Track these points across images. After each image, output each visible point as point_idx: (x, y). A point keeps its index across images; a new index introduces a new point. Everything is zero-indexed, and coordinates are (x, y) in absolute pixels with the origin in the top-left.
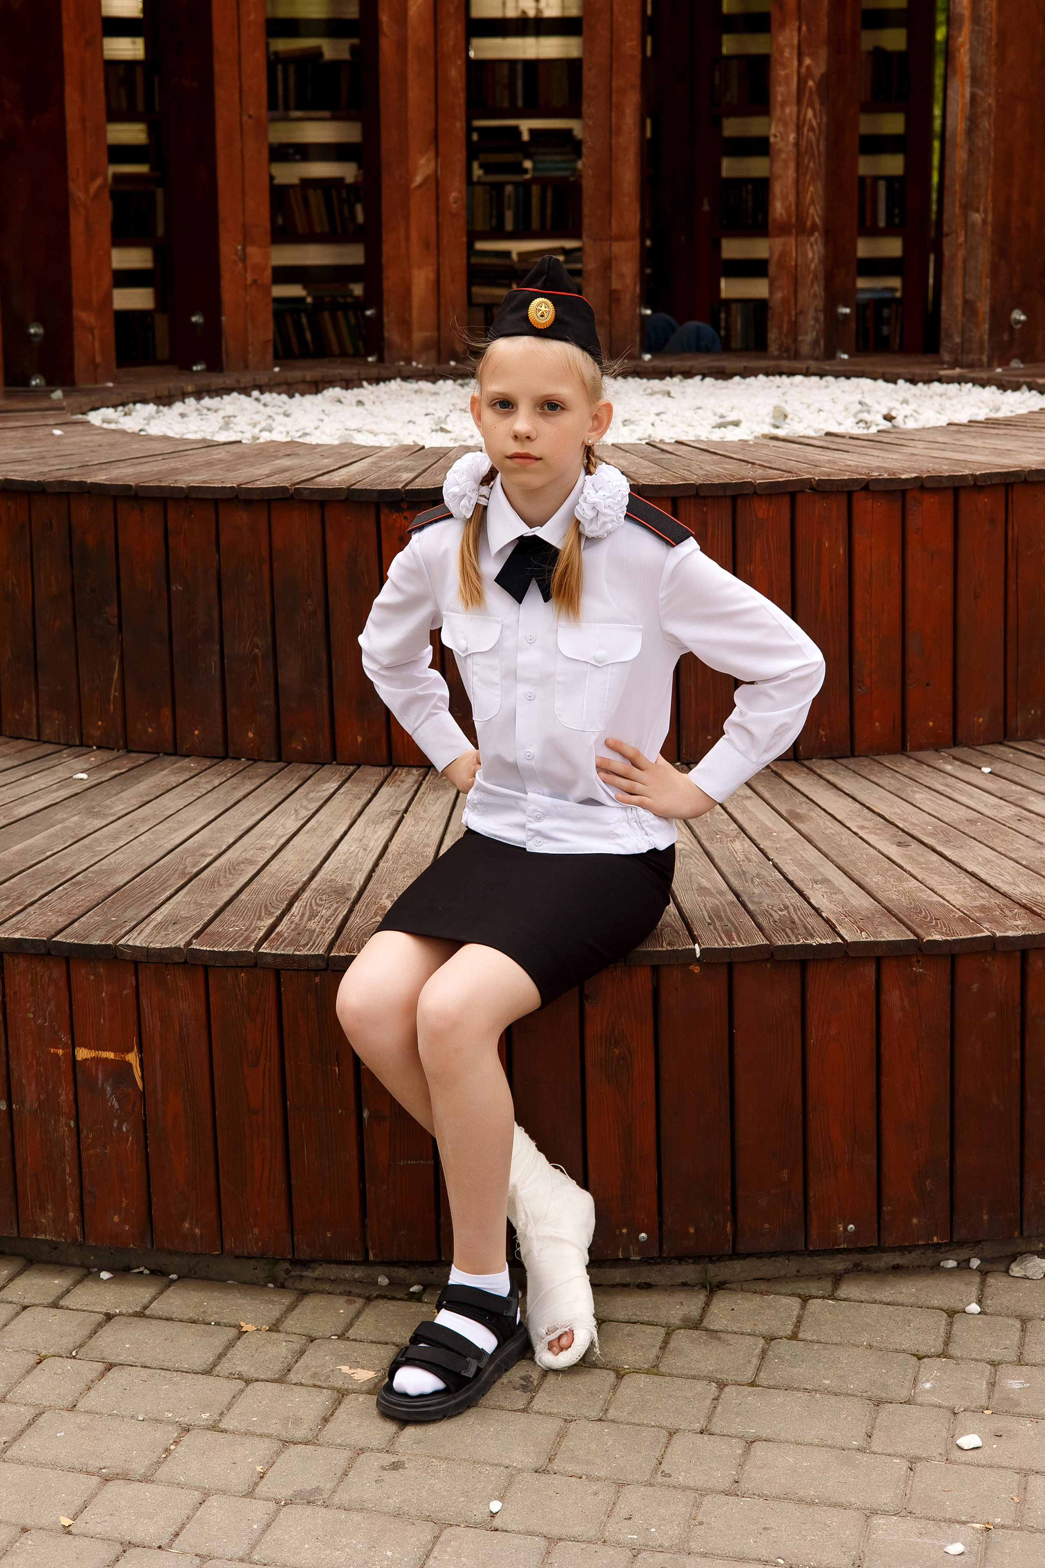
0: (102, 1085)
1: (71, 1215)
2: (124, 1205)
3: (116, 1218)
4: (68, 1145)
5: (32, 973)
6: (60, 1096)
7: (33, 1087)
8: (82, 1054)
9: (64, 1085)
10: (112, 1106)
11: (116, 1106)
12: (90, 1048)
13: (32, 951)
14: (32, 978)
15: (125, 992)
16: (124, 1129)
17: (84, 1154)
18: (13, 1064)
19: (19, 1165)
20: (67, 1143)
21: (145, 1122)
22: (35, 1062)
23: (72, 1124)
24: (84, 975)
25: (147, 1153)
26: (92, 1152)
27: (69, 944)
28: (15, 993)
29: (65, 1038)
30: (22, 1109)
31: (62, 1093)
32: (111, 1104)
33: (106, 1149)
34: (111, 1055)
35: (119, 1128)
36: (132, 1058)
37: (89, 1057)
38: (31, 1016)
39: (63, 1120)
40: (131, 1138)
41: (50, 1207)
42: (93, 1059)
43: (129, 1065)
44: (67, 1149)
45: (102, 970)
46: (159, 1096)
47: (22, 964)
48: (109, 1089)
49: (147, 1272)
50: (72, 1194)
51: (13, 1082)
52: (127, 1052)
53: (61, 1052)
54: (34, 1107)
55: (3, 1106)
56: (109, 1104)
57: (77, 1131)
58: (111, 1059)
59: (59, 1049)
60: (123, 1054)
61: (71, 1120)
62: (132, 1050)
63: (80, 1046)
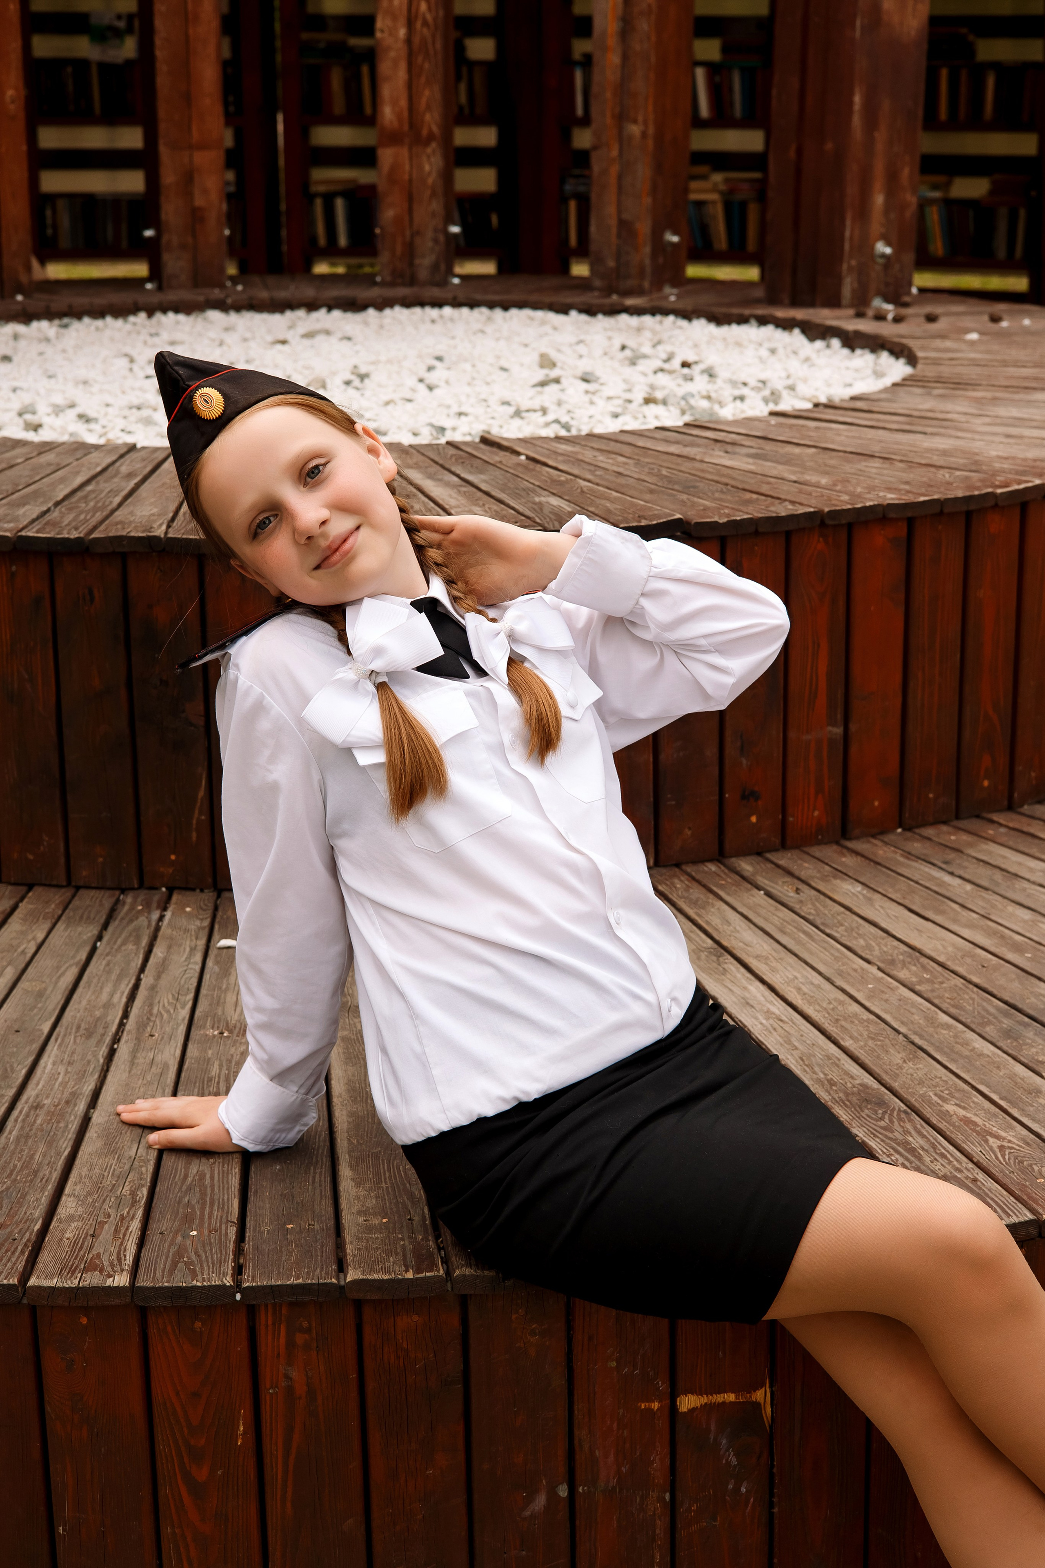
0: (715, 1439)
4: (661, 1527)
6: (651, 1463)
7: (611, 1458)
8: (687, 1403)
9: (659, 1449)
10: (728, 1463)
11: (734, 1461)
12: (701, 1394)
16: (743, 1490)
17: (682, 1534)
18: (581, 1434)
20: (658, 1522)
21: (771, 1475)
22: (615, 1425)
23: (667, 1496)
25: (771, 1515)
26: (694, 1528)
28: (589, 1337)
29: (663, 1386)
30: (593, 1490)
31: (654, 1460)
32: (727, 1460)
33: (715, 1520)
34: (731, 1397)
35: (737, 1489)
36: (761, 1395)
37: (699, 1405)
38: (614, 1364)
39: (653, 1495)
40: (752, 1500)
42: (703, 1406)
43: (757, 1406)
44: (658, 1531)
46: (796, 1438)
48: (724, 1442)
51: (581, 1457)
52: (756, 1389)
53: (656, 1405)
54: (611, 1484)
55: (563, 1491)
56: (724, 1461)
57: (673, 1505)
58: (731, 1402)
59: (653, 1402)
60: (750, 1393)
61: (665, 1493)
62: (762, 1385)
63: (686, 1393)
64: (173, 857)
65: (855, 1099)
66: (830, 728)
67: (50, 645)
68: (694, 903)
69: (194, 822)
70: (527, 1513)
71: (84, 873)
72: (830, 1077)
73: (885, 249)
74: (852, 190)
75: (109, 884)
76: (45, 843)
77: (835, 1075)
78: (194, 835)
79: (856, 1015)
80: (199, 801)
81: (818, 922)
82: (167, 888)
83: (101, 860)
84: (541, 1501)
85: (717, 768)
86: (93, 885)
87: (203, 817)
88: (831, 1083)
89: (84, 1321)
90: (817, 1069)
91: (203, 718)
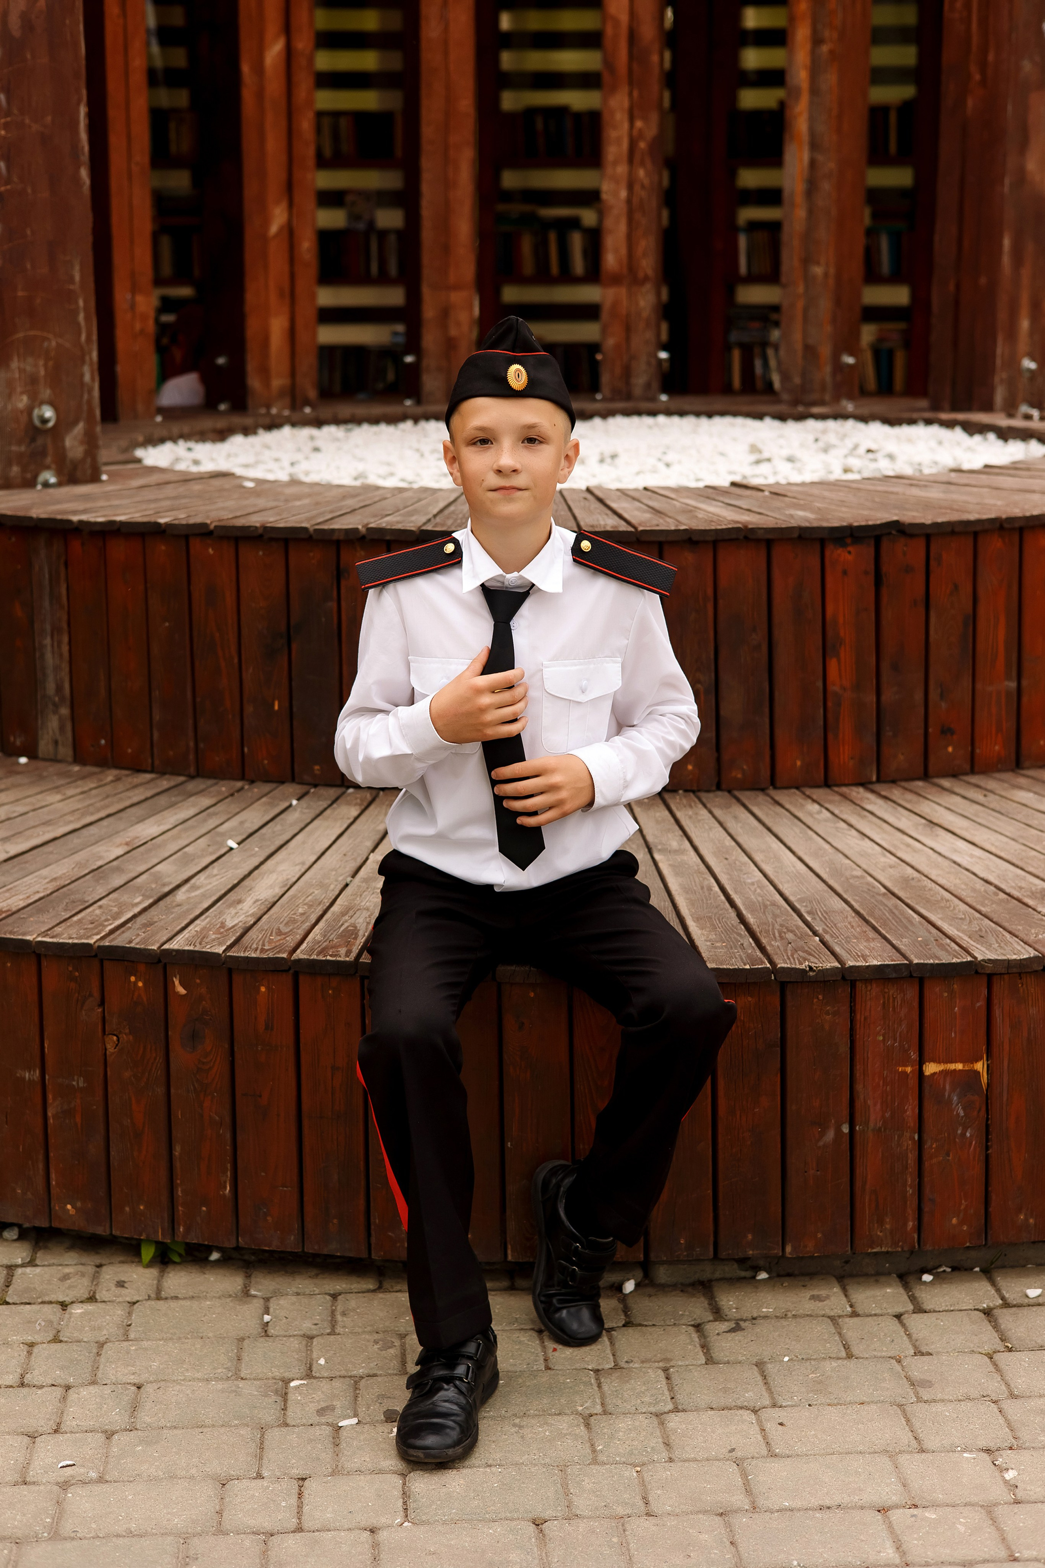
0: (949, 1096)
1: (911, 1224)
2: (963, 1207)
3: (954, 1221)
4: (912, 1157)
5: (884, 997)
6: (906, 1111)
7: (878, 1106)
8: (931, 1068)
9: (911, 1101)
10: (958, 1114)
11: (962, 1113)
12: (939, 1063)
13: (894, 975)
14: (884, 1002)
15: (978, 1004)
16: (968, 1135)
17: (927, 1164)
18: (859, 1087)
19: (858, 1184)
20: (910, 1155)
21: (987, 1126)
22: (881, 1083)
23: (916, 1137)
24: (936, 992)
25: (988, 1155)
26: (934, 1161)
27: (931, 964)
28: (865, 1019)
29: (914, 1055)
30: (866, 1129)
31: (907, 1109)
32: (957, 1112)
33: (949, 1156)
34: (959, 1066)
35: (963, 1134)
36: (980, 1066)
37: (938, 1071)
38: (881, 1038)
39: (907, 1135)
40: (974, 1143)
41: (888, 1220)
42: (941, 1072)
43: (977, 1073)
44: (909, 1162)
45: (955, 986)
46: (1005, 1099)
47: (874, 990)
48: (955, 1098)
49: (949, 1270)
50: (912, 1204)
51: (858, 1104)
52: (977, 1061)
53: (909, 1069)
54: (878, 1125)
55: (846, 1129)
56: (955, 1113)
57: (920, 1143)
58: (960, 1070)
59: (907, 1066)
60: (973, 1063)
61: (915, 1133)
62: (981, 1058)
63: (929, 1062)
65: (1038, 895)
66: (1007, 683)
68: (910, 801)
70: (821, 1144)
72: (1019, 885)
73: (1029, 364)
74: (1002, 316)
77: (1023, 884)
79: (1035, 857)
81: (1003, 811)
84: (830, 1135)
85: (923, 708)
88: (1021, 888)
89: (532, 995)
90: (1009, 881)
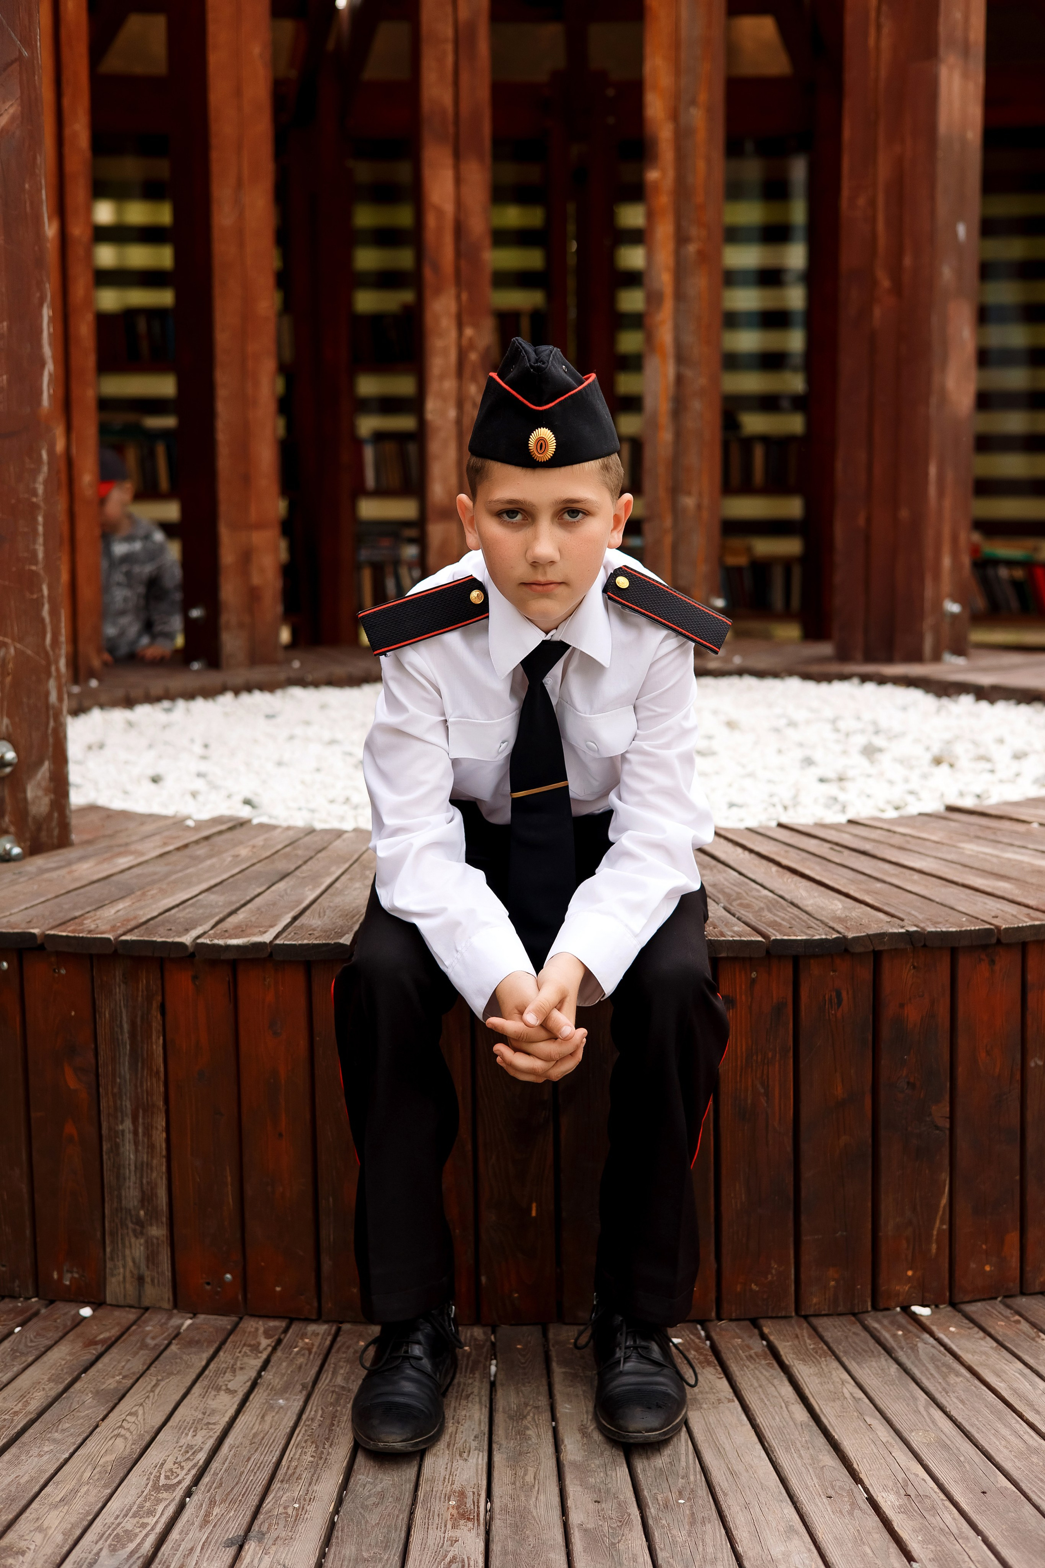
64: (910, 1273)
67: (791, 1054)
69: (935, 1233)
71: (815, 1300)
74: (930, 553)
75: (841, 1309)
76: (774, 1271)
78: (934, 1247)
80: (941, 1209)
82: (902, 1308)
83: (832, 1283)
86: (823, 1312)
87: (945, 1227)
91: (948, 1120)
